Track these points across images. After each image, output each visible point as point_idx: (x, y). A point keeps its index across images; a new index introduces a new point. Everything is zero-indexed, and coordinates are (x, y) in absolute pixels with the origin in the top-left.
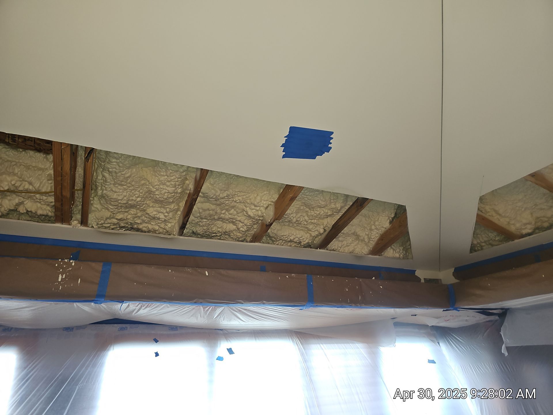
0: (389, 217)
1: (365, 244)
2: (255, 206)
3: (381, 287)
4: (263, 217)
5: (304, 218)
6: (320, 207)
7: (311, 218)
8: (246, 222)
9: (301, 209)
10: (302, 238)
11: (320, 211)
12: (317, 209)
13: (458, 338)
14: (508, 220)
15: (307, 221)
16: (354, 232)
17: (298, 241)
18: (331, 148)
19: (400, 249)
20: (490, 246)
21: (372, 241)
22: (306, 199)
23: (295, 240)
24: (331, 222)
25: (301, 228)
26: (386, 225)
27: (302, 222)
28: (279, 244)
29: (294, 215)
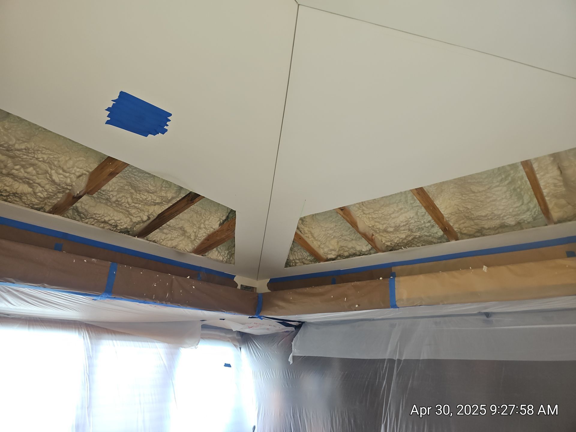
0: (220, 219)
1: (190, 241)
2: (64, 171)
3: (194, 287)
4: (71, 186)
5: (127, 200)
6: (148, 192)
7: (135, 201)
8: (47, 187)
9: (125, 188)
10: (120, 221)
11: (147, 196)
12: (144, 193)
13: (258, 345)
14: (319, 243)
15: (130, 203)
16: (182, 227)
17: (113, 224)
18: (166, 130)
19: (225, 253)
20: (302, 264)
21: (198, 239)
22: (133, 179)
23: (110, 222)
24: (158, 210)
25: (120, 210)
26: (216, 227)
27: (123, 203)
28: (89, 223)
29: (115, 193)
